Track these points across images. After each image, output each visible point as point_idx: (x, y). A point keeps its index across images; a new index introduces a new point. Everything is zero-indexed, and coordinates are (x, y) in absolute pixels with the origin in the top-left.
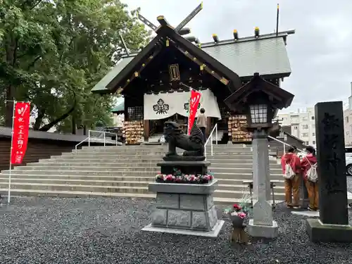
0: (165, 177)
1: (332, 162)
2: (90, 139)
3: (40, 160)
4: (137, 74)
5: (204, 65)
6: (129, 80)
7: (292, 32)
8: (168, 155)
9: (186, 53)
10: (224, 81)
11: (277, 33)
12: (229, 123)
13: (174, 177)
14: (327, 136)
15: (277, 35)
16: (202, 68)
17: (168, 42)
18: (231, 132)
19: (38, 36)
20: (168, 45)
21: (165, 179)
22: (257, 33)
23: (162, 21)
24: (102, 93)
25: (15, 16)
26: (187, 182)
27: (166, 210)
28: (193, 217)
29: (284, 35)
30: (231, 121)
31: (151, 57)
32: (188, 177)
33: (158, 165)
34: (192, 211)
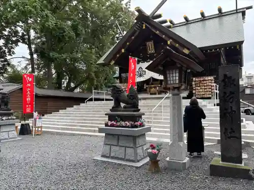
0: (110, 123)
1: (229, 113)
2: (93, 96)
3: (60, 111)
4: (123, 51)
5: (171, 40)
6: (118, 55)
7: (250, 8)
8: (113, 108)
9: (158, 32)
10: (186, 51)
11: (237, 10)
12: (193, 83)
13: (115, 123)
14: (225, 93)
15: (237, 11)
16: (169, 43)
17: (144, 25)
18: (195, 90)
19: (63, 29)
20: (144, 28)
21: (109, 124)
22: (220, 10)
23: (139, 11)
24: (103, 65)
25: (46, 15)
26: (123, 127)
27: (109, 146)
28: (127, 152)
29: (244, 10)
30: (195, 81)
31: (133, 38)
32: (123, 123)
33: (106, 114)
34: (126, 147)
